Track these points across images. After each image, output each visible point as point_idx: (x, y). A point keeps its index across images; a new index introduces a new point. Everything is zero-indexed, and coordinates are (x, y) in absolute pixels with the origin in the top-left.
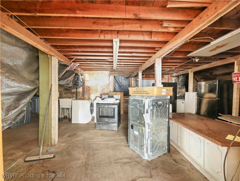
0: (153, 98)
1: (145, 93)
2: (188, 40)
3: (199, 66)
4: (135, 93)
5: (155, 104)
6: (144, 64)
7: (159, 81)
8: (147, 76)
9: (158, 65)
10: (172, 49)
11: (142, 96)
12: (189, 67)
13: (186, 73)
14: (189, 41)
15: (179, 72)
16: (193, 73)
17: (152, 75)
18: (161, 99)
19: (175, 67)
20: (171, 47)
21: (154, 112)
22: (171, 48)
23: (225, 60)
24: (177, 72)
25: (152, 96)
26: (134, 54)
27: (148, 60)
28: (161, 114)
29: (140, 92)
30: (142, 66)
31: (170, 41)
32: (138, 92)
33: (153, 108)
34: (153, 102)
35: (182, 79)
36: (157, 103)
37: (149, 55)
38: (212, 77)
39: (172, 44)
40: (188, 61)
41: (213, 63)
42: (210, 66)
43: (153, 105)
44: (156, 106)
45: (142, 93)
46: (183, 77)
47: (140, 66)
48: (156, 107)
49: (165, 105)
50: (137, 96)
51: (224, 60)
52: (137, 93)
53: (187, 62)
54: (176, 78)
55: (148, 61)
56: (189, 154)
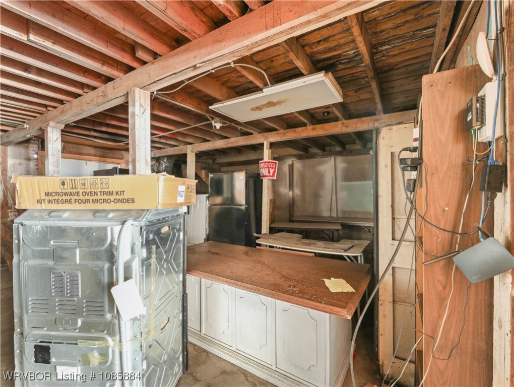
0: (149, 217)
1: (112, 198)
2: (232, 63)
3: (209, 141)
4: (57, 201)
5: (154, 236)
6: (76, 102)
7: (144, 161)
8: (71, 149)
9: (142, 111)
10: (200, 67)
11: (95, 212)
12: (189, 140)
13: (181, 152)
14: (233, 65)
15: (164, 148)
16: (195, 154)
17: (88, 148)
18: (168, 217)
19: (161, 134)
20: (197, 62)
21: (150, 265)
22: (198, 66)
23: (250, 138)
24: (160, 148)
25: (143, 210)
26: (35, 39)
27: (94, 88)
28: (169, 265)
29: (85, 194)
30: (67, 106)
31: (194, 42)
32: (73, 198)
33: (149, 252)
34: (147, 233)
35: (166, 167)
36: (158, 233)
37: (105, 70)
38: (216, 167)
39: (204, 51)
40: (197, 125)
41: (232, 139)
42: (228, 144)
43: (149, 241)
44: (156, 243)
45: (95, 201)
46: (169, 163)
47: (55, 107)
48: (158, 247)
49: (177, 234)
50: (66, 215)
51: (249, 136)
52: (69, 202)
53: (194, 126)
54: (155, 162)
55: (92, 94)
56: (234, 349)
